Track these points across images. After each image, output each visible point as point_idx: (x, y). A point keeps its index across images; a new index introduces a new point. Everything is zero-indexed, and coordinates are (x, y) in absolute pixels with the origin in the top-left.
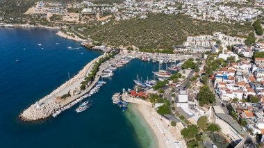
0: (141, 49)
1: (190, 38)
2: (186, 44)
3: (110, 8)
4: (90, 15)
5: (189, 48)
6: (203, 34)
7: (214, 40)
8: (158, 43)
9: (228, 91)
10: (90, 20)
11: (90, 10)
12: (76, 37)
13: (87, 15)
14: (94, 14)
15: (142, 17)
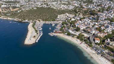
0: (43, 20)
1: (59, 16)
2: (58, 17)
3: (16, 5)
4: (6, 8)
5: (60, 19)
6: (62, 14)
7: (66, 16)
8: (49, 18)
9: (81, 27)
10: (8, 10)
11: (6, 6)
12: (8, 18)
13: (5, 8)
14: (9, 8)
15: (35, 9)
